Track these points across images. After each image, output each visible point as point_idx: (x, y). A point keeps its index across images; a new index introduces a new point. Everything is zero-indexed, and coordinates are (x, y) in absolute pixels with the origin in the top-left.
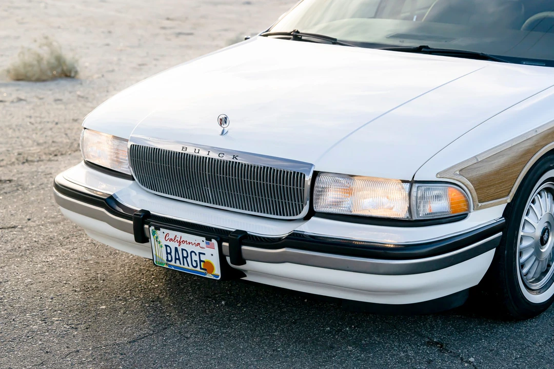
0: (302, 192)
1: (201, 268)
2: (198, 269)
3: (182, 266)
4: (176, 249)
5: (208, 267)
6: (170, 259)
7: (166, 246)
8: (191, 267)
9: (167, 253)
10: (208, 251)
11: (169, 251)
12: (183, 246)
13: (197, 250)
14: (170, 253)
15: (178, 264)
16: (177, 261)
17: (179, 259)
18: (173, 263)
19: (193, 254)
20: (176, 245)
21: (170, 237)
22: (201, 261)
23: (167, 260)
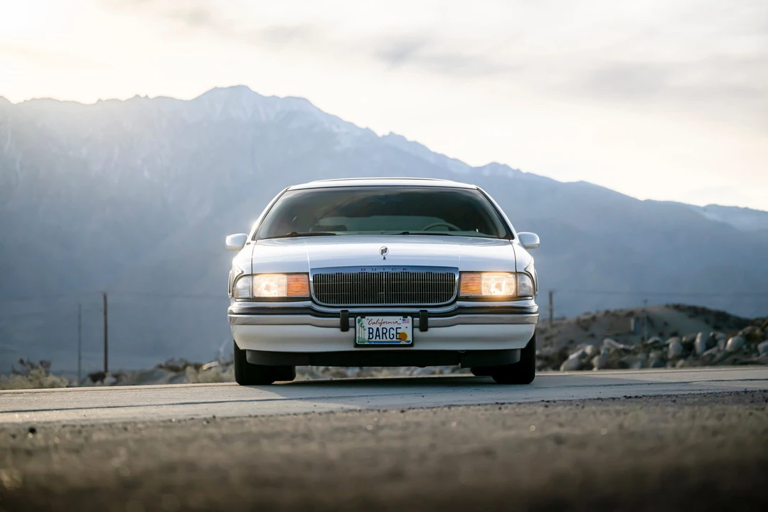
0: (453, 285)
1: (397, 339)
2: (395, 339)
3: (381, 340)
4: (378, 329)
5: (403, 336)
6: (371, 337)
7: (369, 328)
8: (389, 340)
9: (369, 333)
10: (403, 326)
11: (371, 331)
12: (383, 326)
13: (395, 326)
14: (372, 333)
15: (378, 339)
16: (378, 338)
17: (379, 336)
18: (374, 340)
19: (391, 330)
20: (378, 326)
21: (373, 321)
22: (397, 333)
23: (369, 338)
